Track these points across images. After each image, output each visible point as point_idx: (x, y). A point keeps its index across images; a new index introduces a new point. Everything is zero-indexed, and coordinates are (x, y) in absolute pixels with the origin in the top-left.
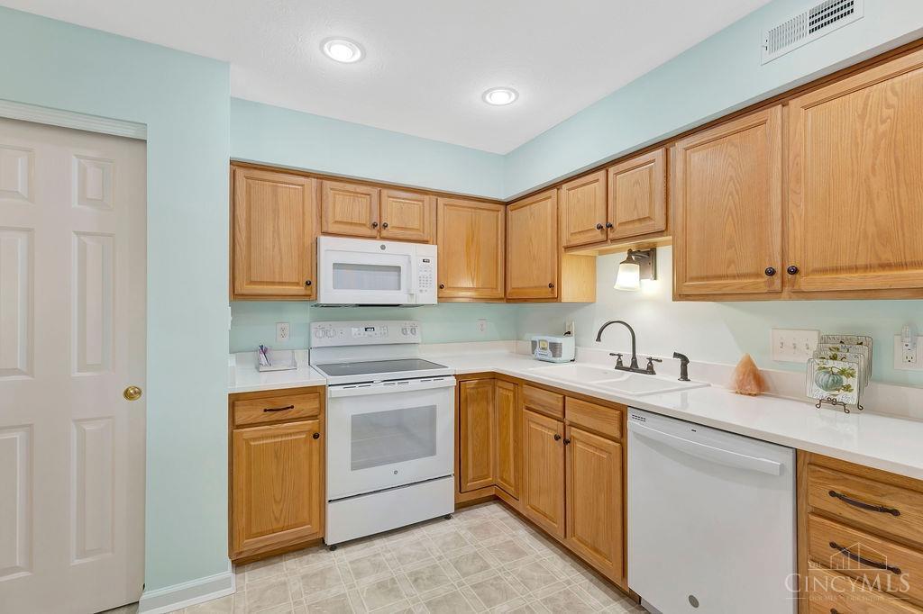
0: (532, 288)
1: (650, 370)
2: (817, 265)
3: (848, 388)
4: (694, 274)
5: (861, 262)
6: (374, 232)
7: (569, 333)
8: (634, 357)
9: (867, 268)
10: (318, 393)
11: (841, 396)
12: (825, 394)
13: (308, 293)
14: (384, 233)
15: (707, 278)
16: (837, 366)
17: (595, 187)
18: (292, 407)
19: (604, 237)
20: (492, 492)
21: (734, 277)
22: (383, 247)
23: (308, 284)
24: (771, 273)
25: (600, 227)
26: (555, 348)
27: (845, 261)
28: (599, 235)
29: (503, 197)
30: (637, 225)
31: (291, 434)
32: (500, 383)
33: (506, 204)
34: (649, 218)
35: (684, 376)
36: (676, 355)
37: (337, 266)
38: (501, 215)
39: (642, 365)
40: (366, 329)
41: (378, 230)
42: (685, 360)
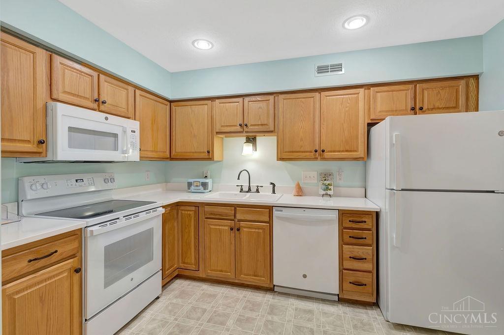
0: (193, 153)
1: (258, 191)
2: (329, 149)
3: (330, 189)
4: (287, 150)
5: (341, 149)
6: (95, 106)
7: (206, 177)
8: (249, 186)
9: (343, 151)
10: (77, 235)
11: (329, 192)
12: (324, 192)
13: (40, 150)
14: (102, 107)
15: (293, 152)
16: (327, 182)
17: (237, 104)
18: (56, 252)
19: (242, 130)
20: (176, 273)
21: (302, 152)
22: (107, 119)
23: (41, 142)
24: (316, 151)
25: (241, 125)
26: (205, 185)
27: (337, 149)
28: (239, 128)
29: (171, 97)
30: (261, 127)
31: (54, 276)
32: (182, 208)
33: (171, 102)
34: (266, 125)
35: (274, 192)
36: (272, 183)
37: (71, 129)
38: (168, 107)
39: (254, 189)
40: (77, 181)
41: (98, 104)
42: (274, 185)
